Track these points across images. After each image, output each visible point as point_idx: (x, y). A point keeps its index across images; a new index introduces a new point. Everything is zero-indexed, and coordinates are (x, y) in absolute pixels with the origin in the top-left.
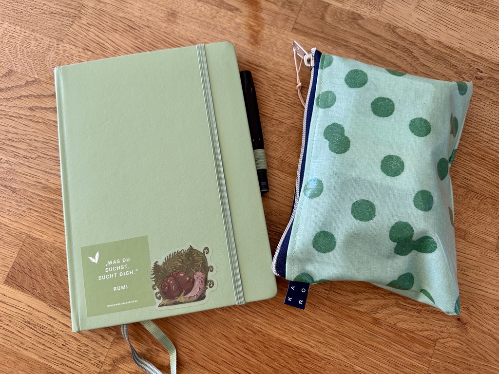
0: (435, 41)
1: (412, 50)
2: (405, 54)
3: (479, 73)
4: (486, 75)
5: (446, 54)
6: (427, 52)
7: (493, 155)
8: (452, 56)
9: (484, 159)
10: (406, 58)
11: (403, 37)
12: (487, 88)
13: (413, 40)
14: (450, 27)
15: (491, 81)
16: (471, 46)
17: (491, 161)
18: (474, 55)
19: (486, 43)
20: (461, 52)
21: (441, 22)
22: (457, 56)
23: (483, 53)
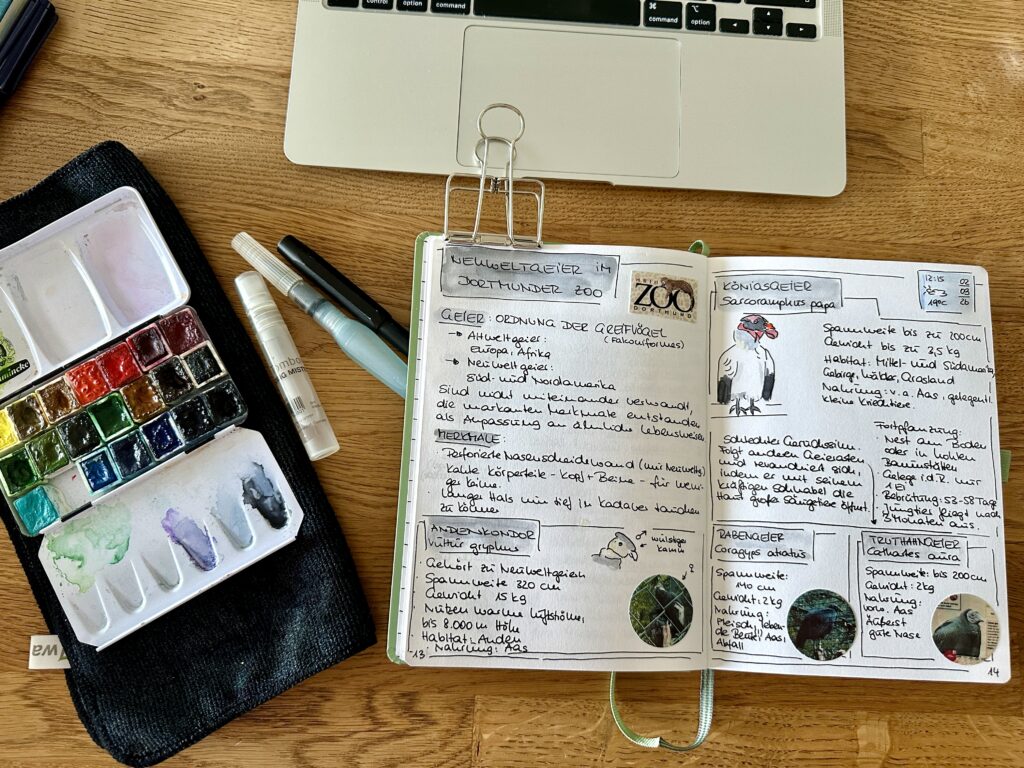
0: (123, 59)
1: (86, 85)
2: (77, 94)
3: (198, 90)
4: (211, 90)
5: (142, 74)
6: (111, 81)
7: (238, 211)
8: (152, 76)
9: (223, 222)
10: (80, 101)
11: (71, 69)
12: (215, 109)
13: (86, 68)
14: (142, 29)
15: (220, 96)
16: (181, 51)
17: (236, 221)
18: (187, 63)
19: (205, 39)
20: (166, 65)
21: (127, 25)
22: (160, 73)
23: (203, 55)
